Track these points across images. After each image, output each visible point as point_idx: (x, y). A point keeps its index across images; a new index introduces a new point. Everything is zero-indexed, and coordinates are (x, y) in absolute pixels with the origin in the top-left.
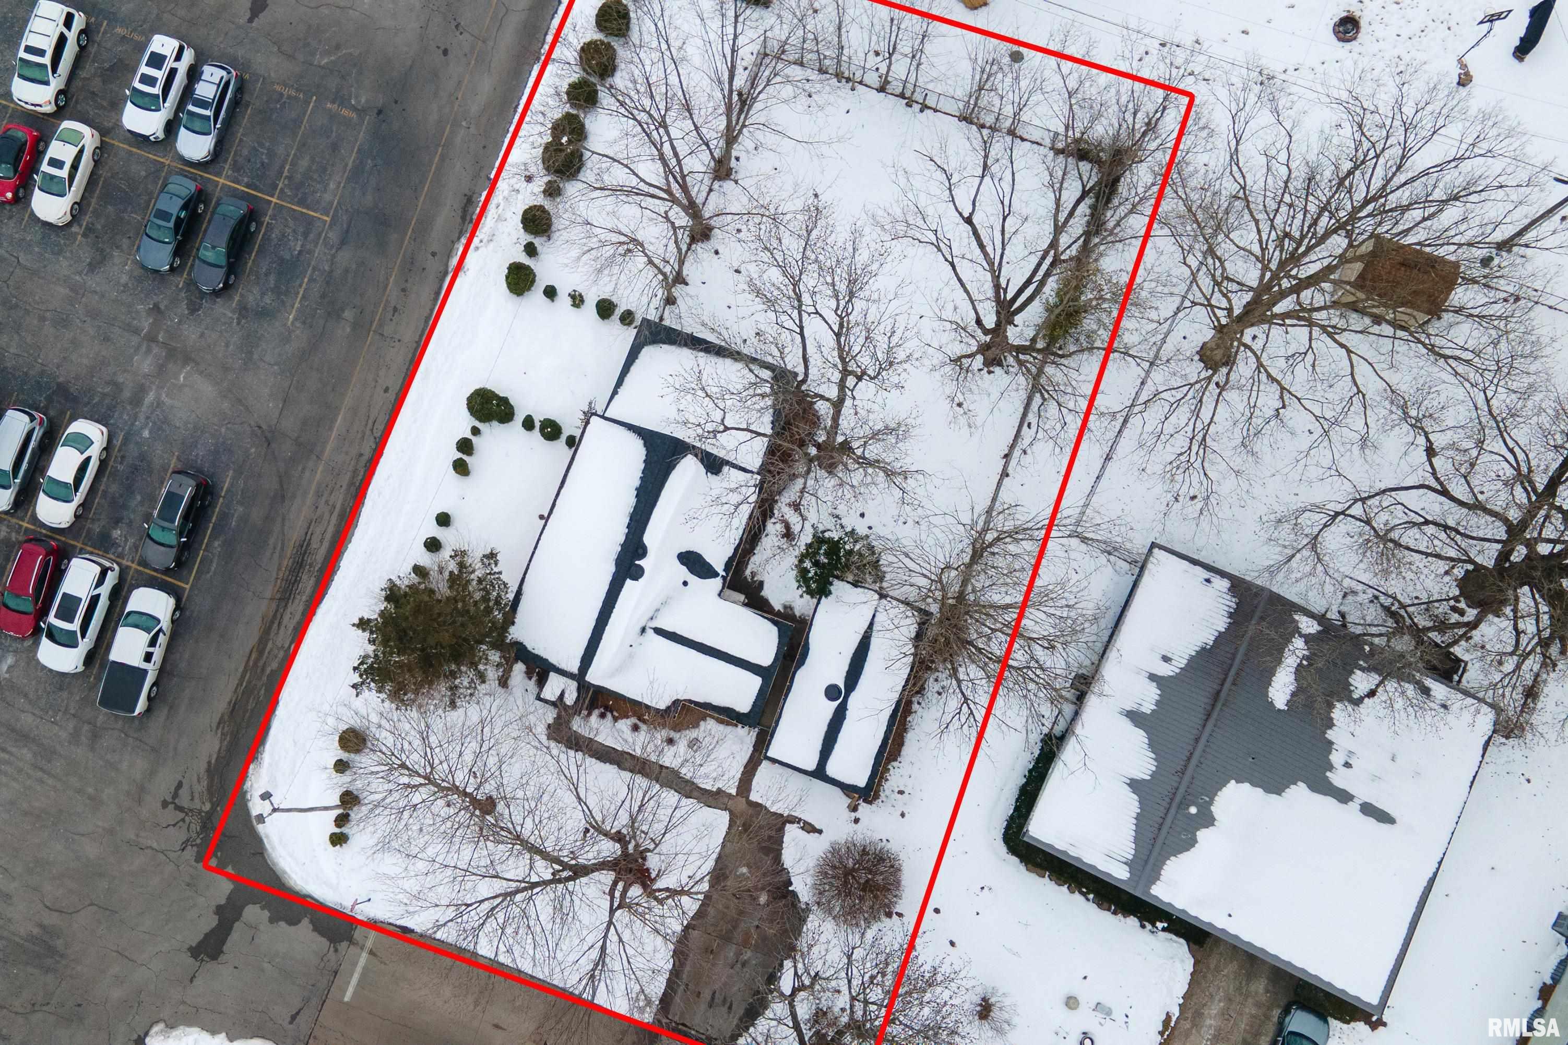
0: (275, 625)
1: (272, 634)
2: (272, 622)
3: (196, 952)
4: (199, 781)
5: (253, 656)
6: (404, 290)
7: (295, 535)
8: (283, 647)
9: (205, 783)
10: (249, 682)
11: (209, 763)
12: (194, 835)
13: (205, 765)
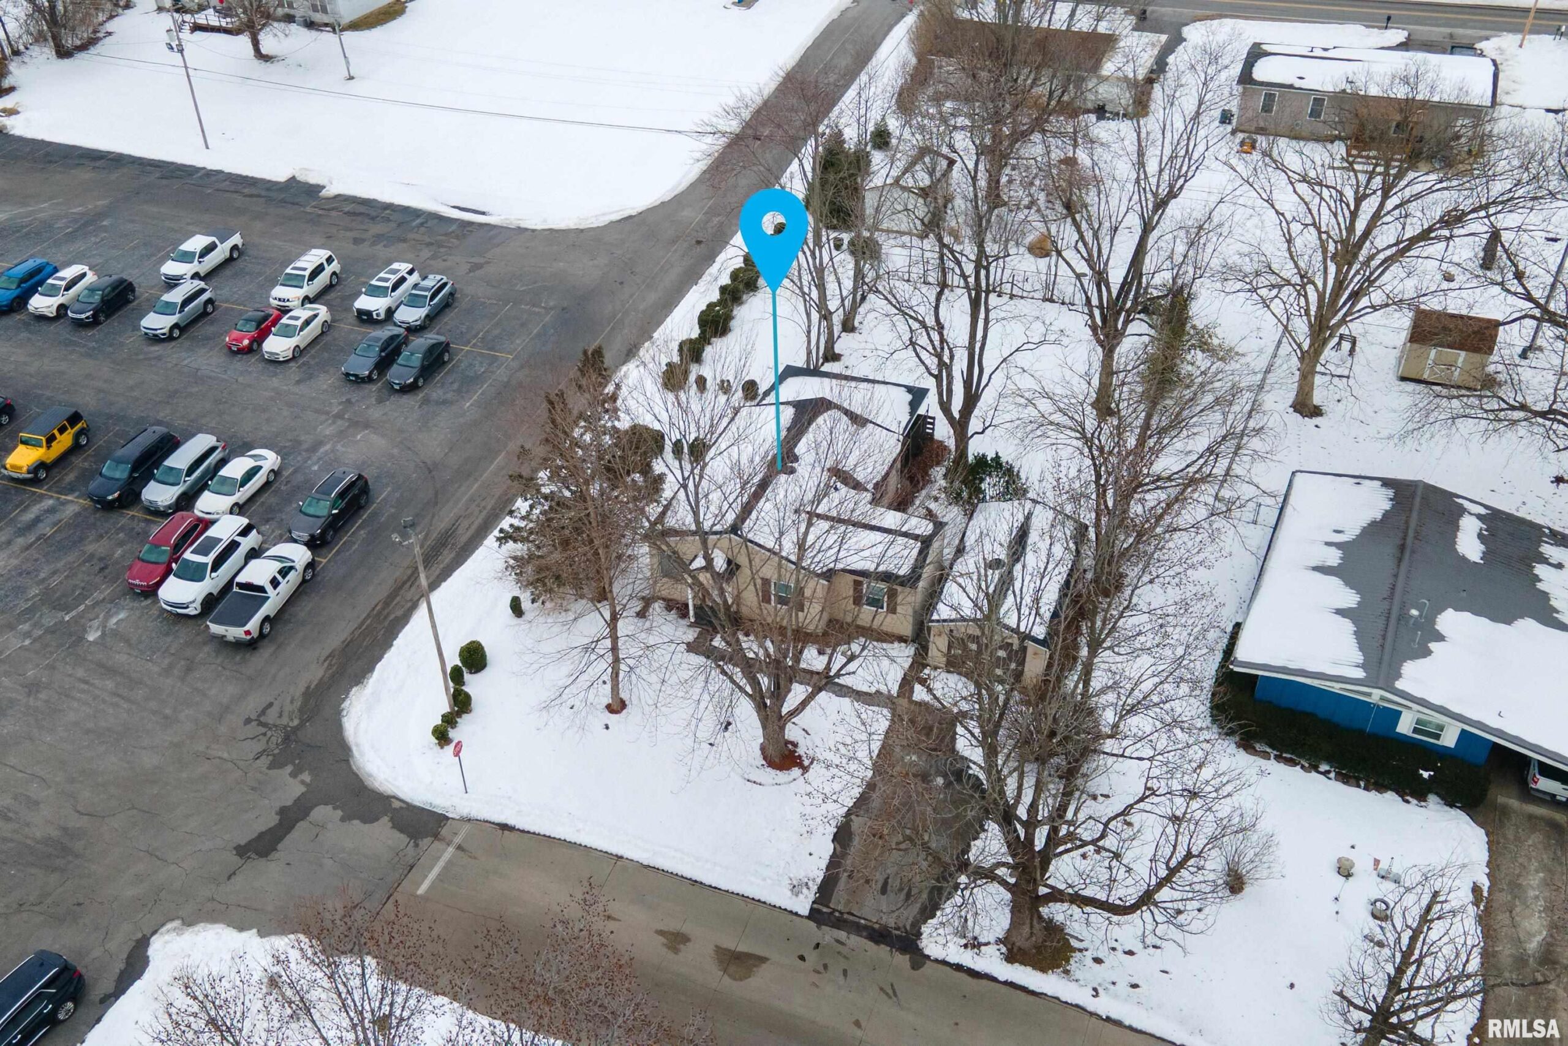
0: (409, 584)
1: (401, 593)
2: (405, 583)
3: (242, 851)
4: (292, 702)
5: (378, 608)
7: (443, 526)
9: (299, 703)
10: (367, 627)
11: (308, 688)
12: (272, 746)
13: (303, 690)
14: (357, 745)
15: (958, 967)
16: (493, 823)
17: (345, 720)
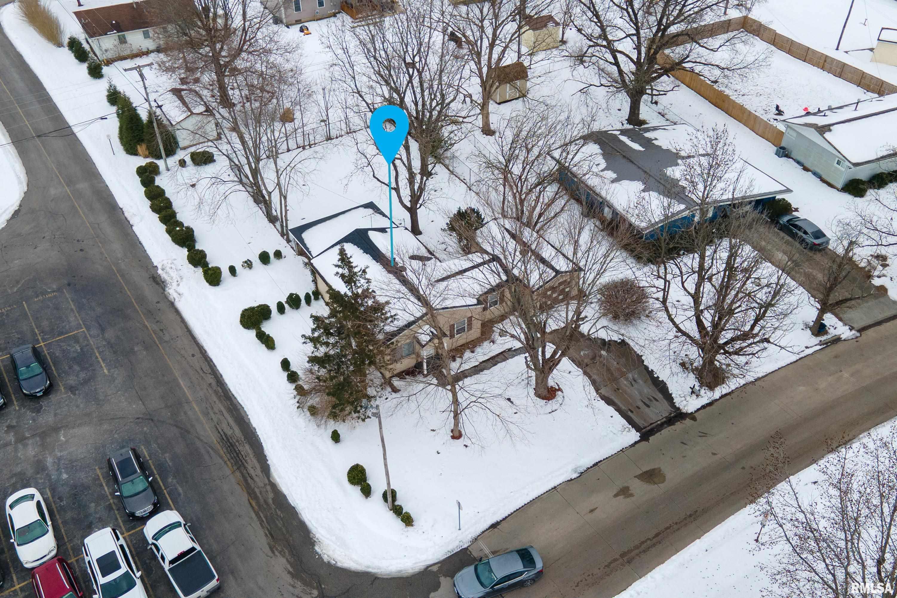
0: (249, 479)
1: (253, 486)
2: (246, 480)
4: (294, 587)
5: (254, 504)
6: (158, 322)
7: (214, 438)
8: (265, 485)
9: (299, 584)
10: (266, 517)
11: (289, 572)
13: (289, 576)
14: (368, 567)
15: (703, 407)
16: (487, 530)
17: (339, 565)
